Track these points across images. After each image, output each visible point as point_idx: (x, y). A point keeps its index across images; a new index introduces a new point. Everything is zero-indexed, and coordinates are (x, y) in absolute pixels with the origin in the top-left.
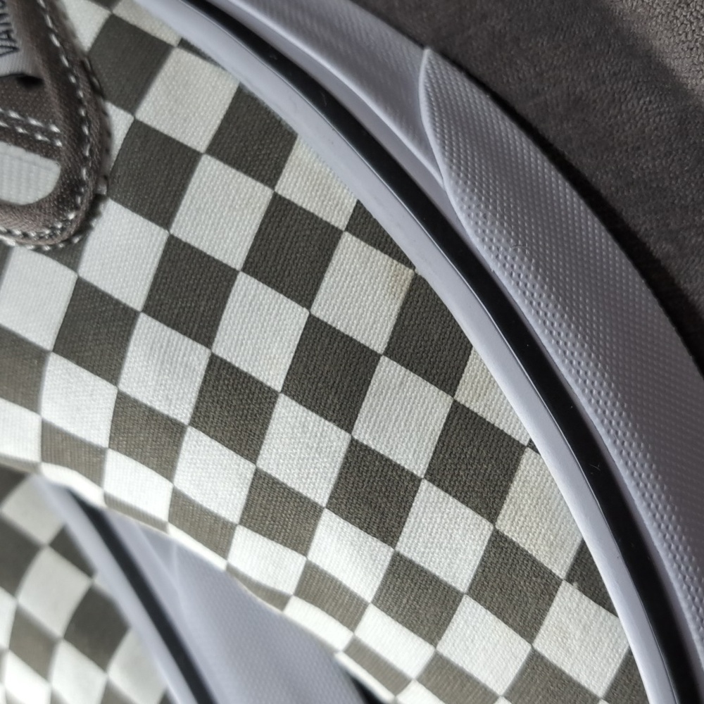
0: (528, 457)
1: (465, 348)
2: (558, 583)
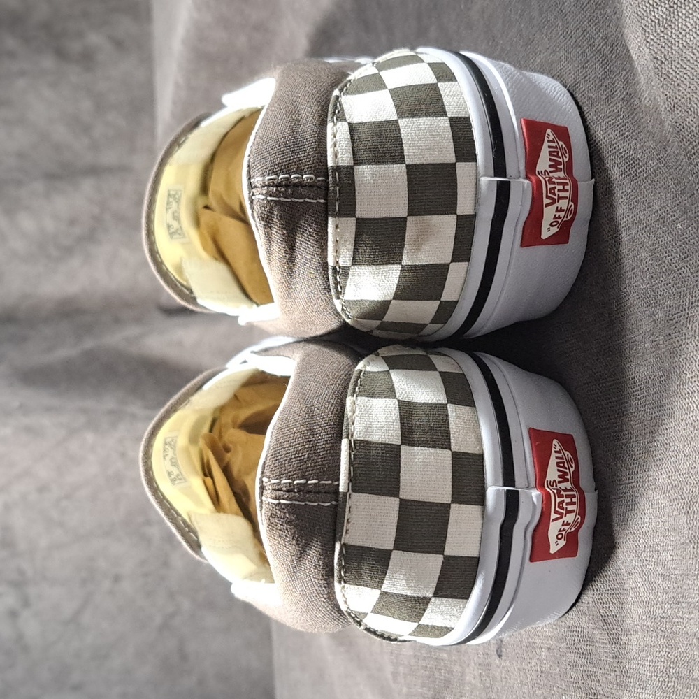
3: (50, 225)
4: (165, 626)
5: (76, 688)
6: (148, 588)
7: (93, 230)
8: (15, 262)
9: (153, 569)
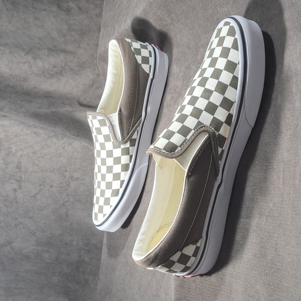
3: (47, 66)
4: (63, 204)
5: (30, 218)
6: (60, 191)
7: (61, 71)
8: (33, 75)
9: (64, 186)
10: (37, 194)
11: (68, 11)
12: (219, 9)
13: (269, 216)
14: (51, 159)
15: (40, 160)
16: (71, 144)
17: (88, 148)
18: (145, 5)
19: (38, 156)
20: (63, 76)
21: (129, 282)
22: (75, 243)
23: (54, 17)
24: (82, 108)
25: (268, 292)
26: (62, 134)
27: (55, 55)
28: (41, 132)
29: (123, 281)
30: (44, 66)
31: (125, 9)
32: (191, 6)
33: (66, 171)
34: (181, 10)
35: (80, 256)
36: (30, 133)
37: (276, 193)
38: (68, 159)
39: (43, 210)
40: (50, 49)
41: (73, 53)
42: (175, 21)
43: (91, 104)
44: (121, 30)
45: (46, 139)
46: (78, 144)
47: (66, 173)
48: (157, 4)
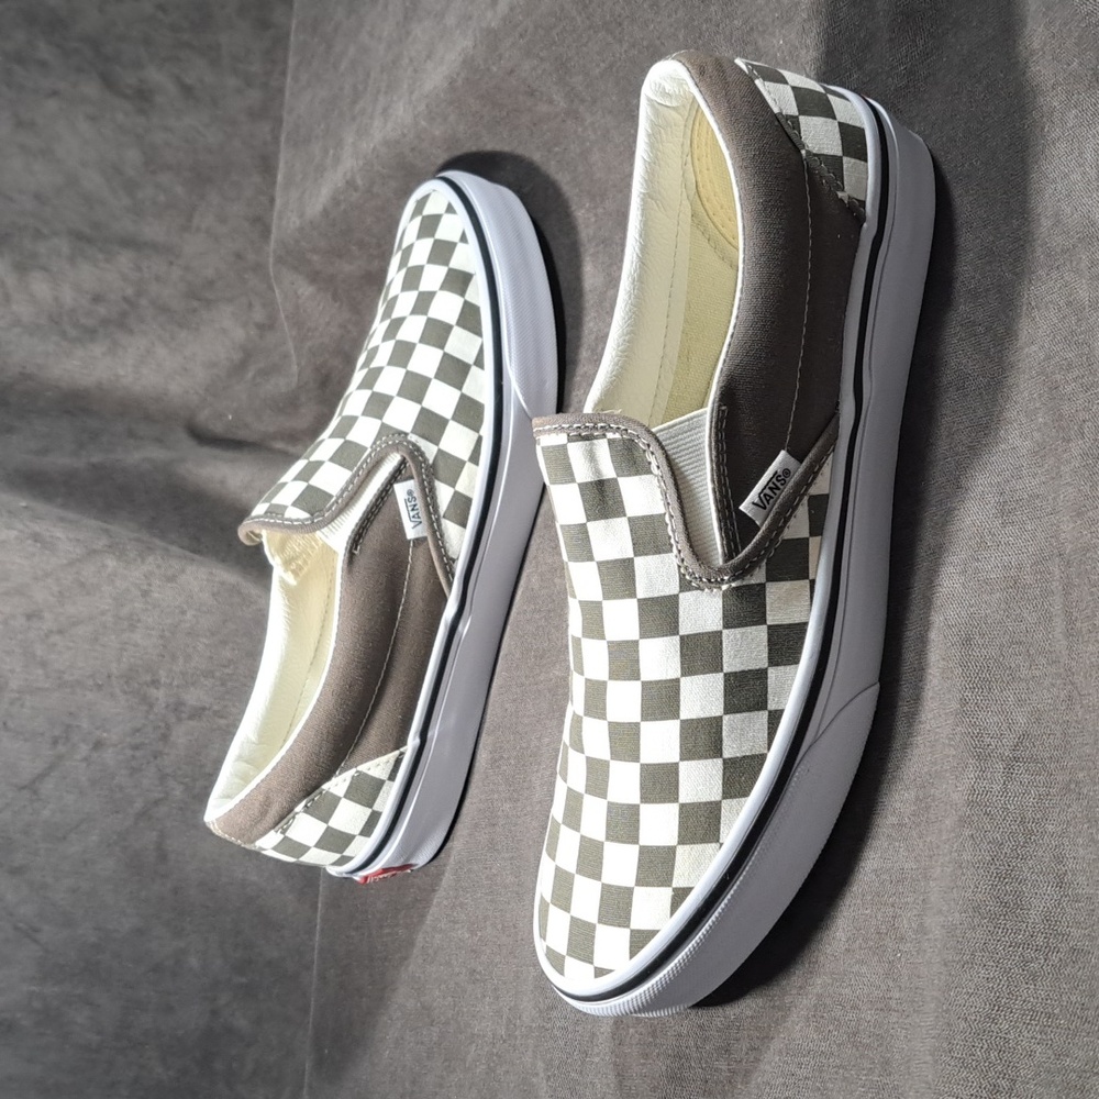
0: (714, 845)
1: (746, 794)
2: (670, 886)
3: (68, 296)
4: (143, 814)
5: (16, 871)
6: (134, 763)
7: (124, 314)
8: (17, 330)
9: (147, 741)
10: (42, 776)
11: (143, 97)
12: (760, 42)
13: (1016, 759)
14: (96, 639)
15: (55, 645)
16: (172, 579)
17: (239, 593)
18: (468, 43)
19: (44, 627)
20: (131, 332)
21: (441, 1086)
22: (194, 962)
23: (92, 119)
24: (206, 451)
25: (1050, 1042)
26: (138, 540)
27: (100, 256)
28: (58, 535)
29: (413, 1083)
30: (56, 299)
31: (382, 72)
32: (645, 43)
33: (155, 683)
34: (604, 61)
35: (215, 1013)
36: (17, 538)
37: (1038, 673)
38: (162, 637)
39: (65, 838)
40: (78, 236)
41: (167, 251)
42: (583, 101)
43: (242, 434)
44: (372, 146)
45: (79, 560)
46: (201, 579)
47: (155, 691)
48: (521, 36)
